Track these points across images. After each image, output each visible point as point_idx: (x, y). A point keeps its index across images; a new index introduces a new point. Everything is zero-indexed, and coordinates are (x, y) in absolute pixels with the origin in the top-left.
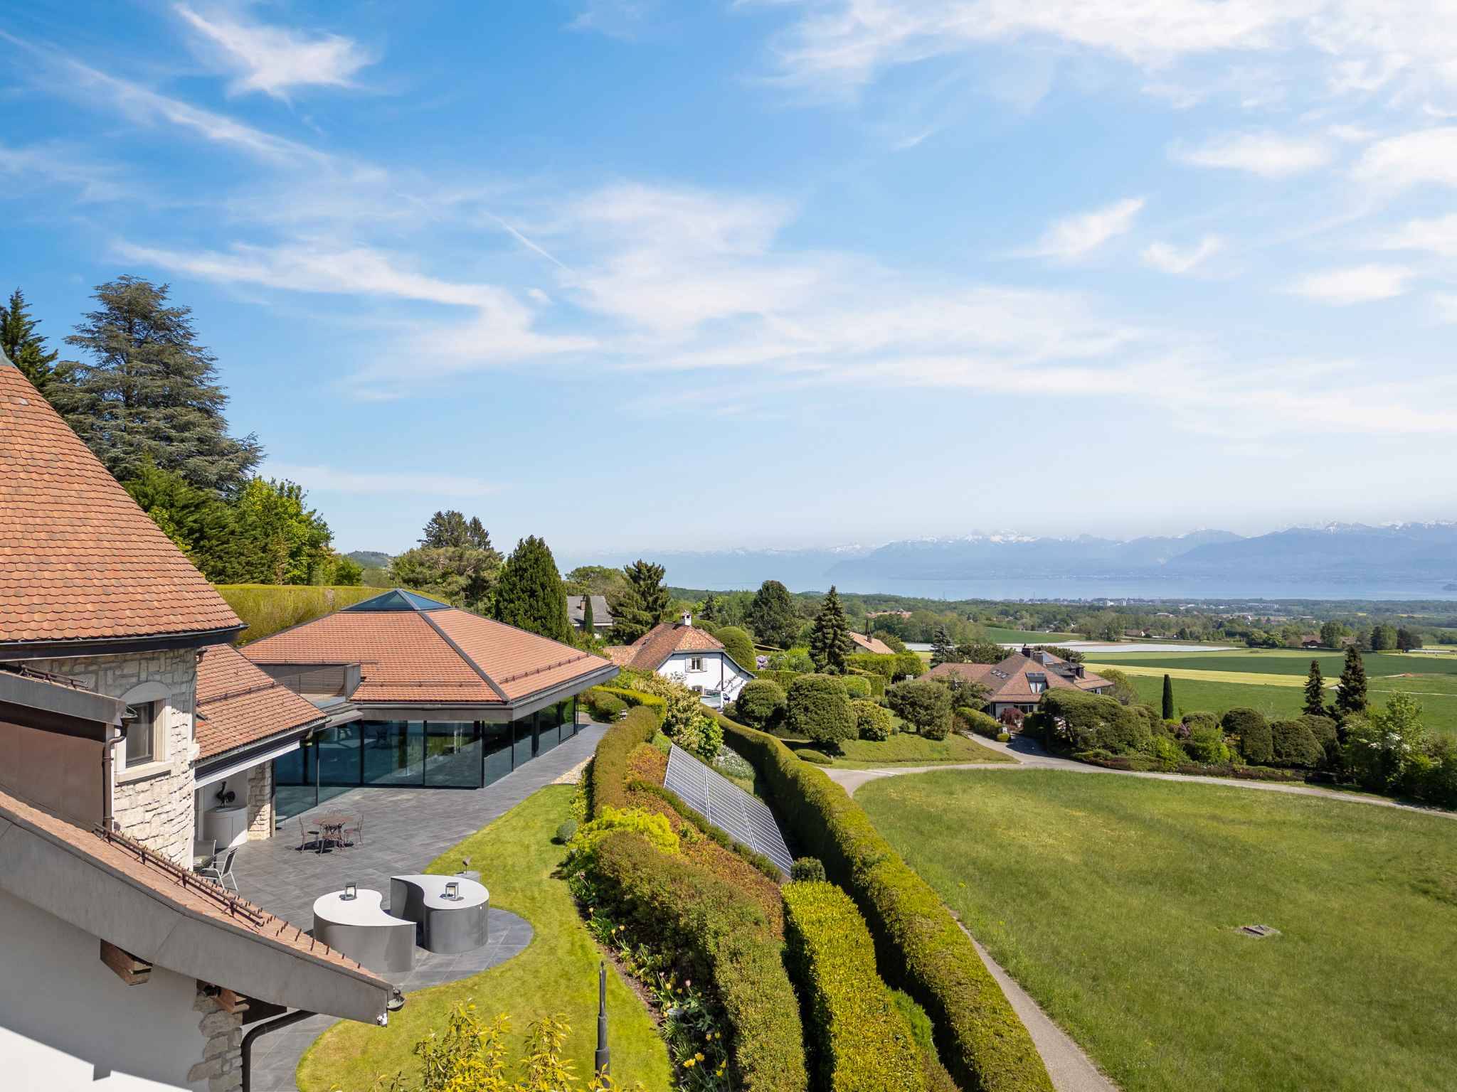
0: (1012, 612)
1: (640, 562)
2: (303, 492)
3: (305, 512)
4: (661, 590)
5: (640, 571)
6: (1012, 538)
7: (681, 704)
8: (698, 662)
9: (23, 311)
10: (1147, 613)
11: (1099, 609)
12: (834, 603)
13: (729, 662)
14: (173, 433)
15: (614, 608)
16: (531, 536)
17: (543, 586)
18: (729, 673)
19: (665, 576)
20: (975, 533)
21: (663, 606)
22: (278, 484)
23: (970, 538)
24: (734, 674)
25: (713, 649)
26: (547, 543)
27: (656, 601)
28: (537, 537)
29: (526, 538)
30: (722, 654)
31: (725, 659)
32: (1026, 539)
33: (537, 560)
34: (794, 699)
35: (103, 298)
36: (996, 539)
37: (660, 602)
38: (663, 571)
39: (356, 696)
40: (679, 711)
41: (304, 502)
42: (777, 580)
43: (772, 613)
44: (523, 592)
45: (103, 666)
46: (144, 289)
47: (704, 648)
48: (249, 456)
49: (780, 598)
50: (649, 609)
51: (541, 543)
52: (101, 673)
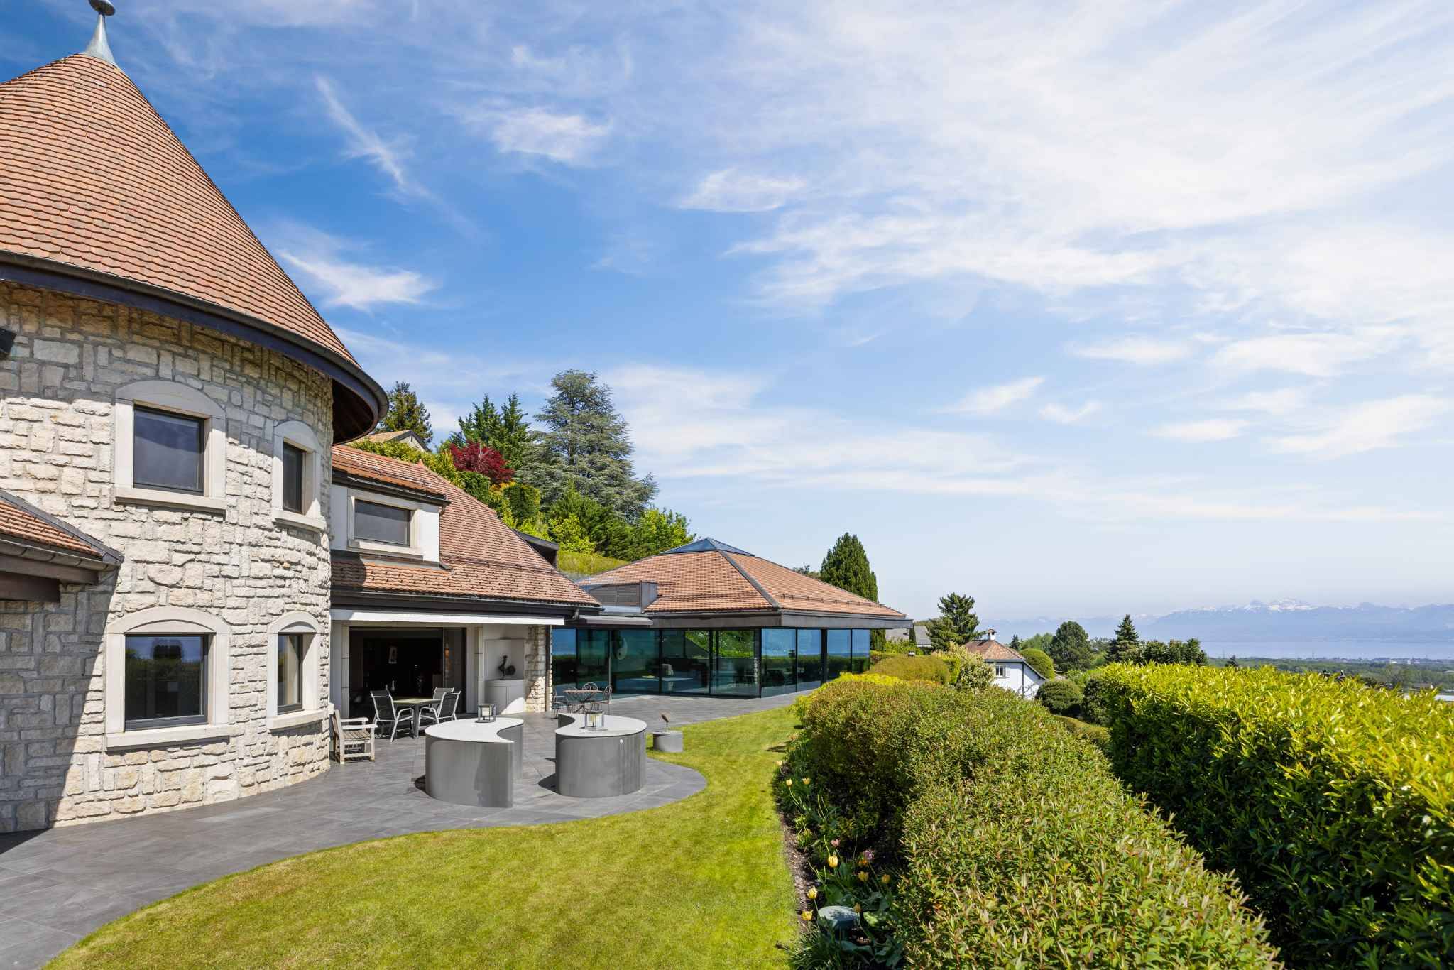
0: (1290, 667)
1: (953, 595)
2: (687, 521)
3: (688, 536)
4: (971, 617)
5: (953, 602)
6: (1291, 607)
7: (976, 670)
8: (1002, 670)
9: (517, 408)
10: (1435, 670)
11: (1381, 666)
12: (1128, 630)
13: (1032, 673)
14: (593, 471)
15: (933, 633)
16: (847, 534)
17: (856, 574)
18: (1028, 681)
19: (975, 605)
20: (1254, 603)
21: (972, 629)
22: (668, 513)
23: (1248, 607)
24: (1032, 682)
25: (1015, 658)
26: (859, 539)
27: (965, 625)
28: (851, 535)
29: (843, 535)
30: (1023, 663)
31: (1026, 668)
32: (1304, 608)
33: (851, 552)
34: (1091, 694)
35: (556, 384)
36: (1275, 608)
37: (969, 626)
38: (973, 601)
39: (650, 608)
40: (975, 676)
41: (688, 528)
42: (1073, 620)
43: (1069, 647)
44: (839, 579)
45: (91, 338)
46: (582, 376)
47: (1007, 658)
48: (645, 491)
49: (1076, 635)
50: (960, 632)
51: (855, 539)
52: (88, 348)
